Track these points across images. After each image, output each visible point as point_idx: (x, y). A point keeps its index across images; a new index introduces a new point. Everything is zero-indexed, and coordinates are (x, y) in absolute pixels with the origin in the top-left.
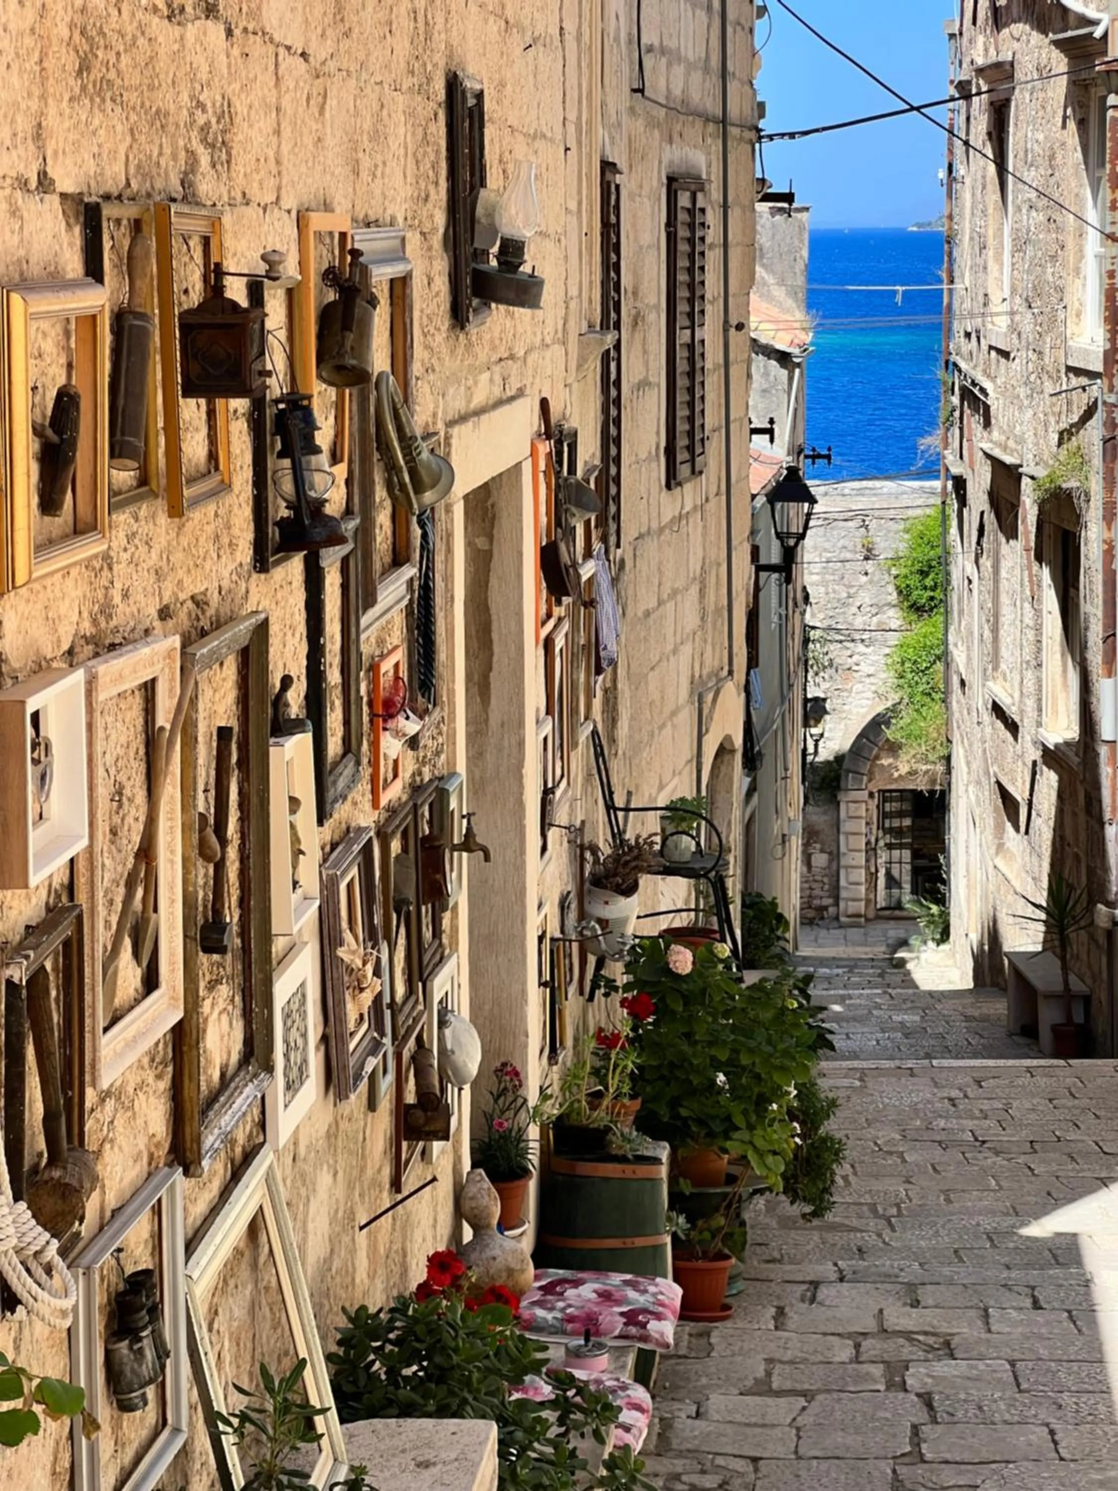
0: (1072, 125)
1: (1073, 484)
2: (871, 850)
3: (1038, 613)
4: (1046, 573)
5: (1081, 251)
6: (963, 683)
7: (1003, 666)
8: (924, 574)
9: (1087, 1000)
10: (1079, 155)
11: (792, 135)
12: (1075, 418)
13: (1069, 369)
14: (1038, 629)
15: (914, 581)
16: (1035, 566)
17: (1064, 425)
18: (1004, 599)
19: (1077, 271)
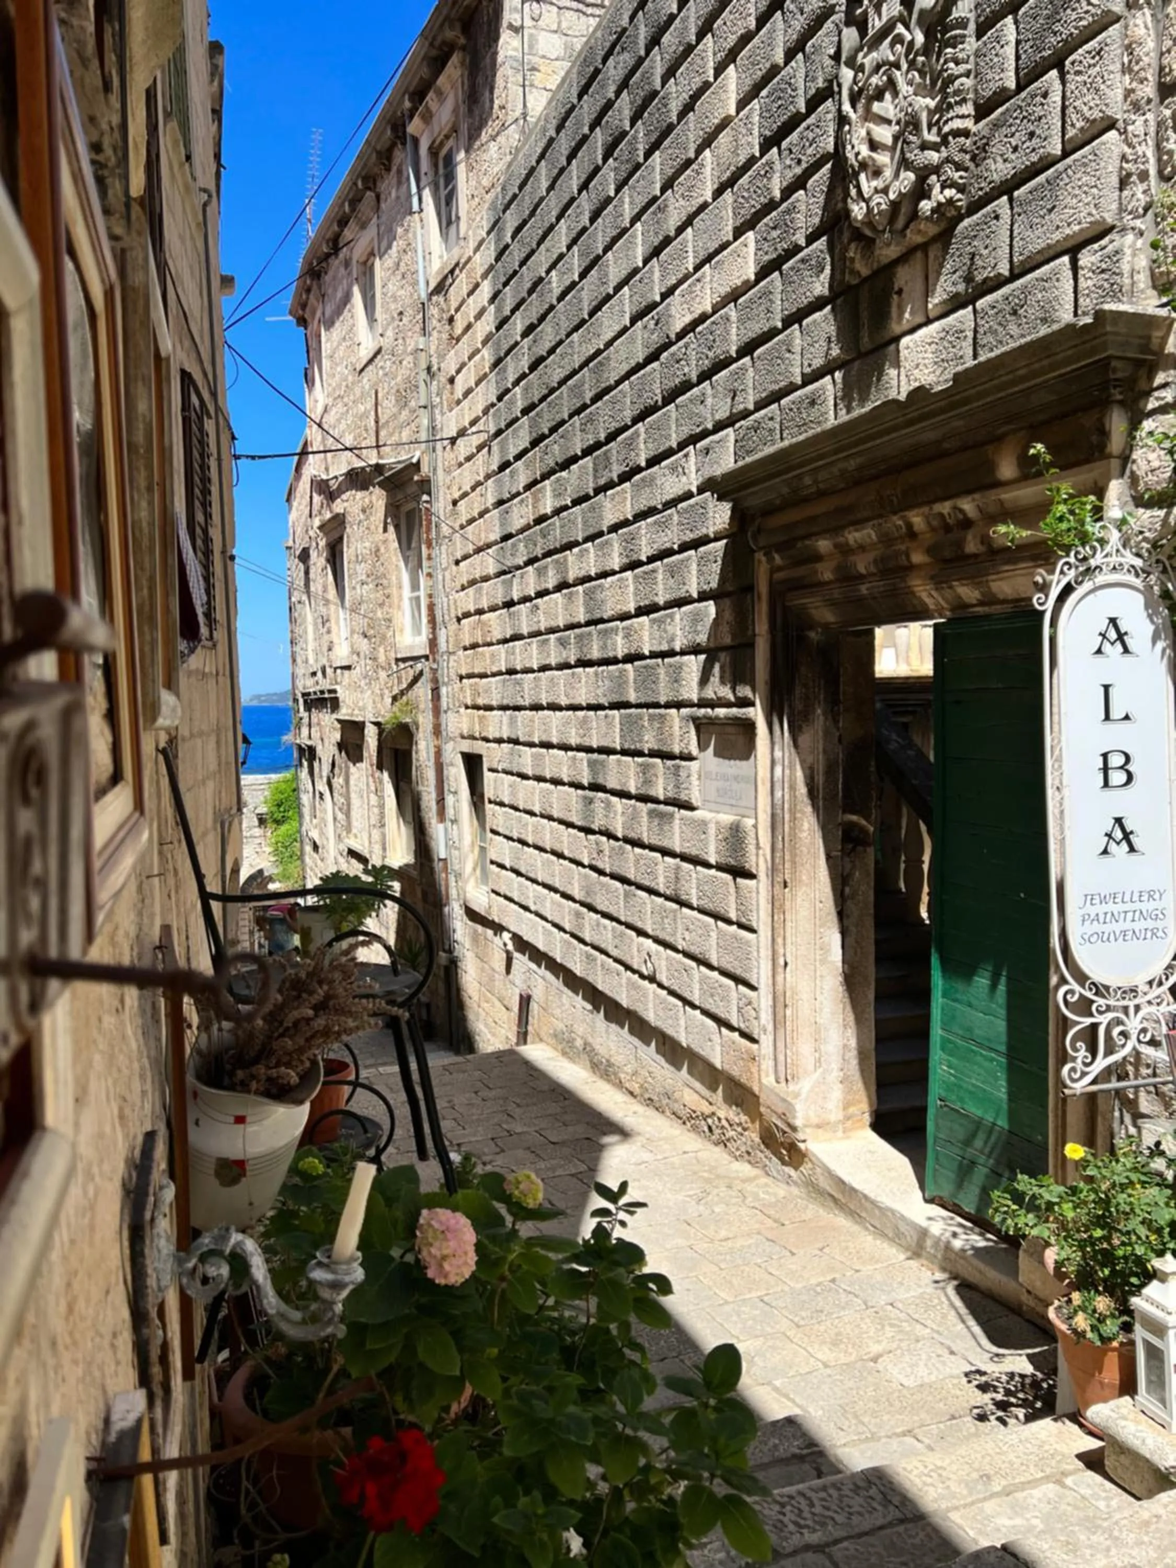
0: (391, 529)
1: (408, 720)
2: (251, 933)
3: (381, 798)
4: (386, 775)
5: (400, 598)
6: (316, 847)
7: (354, 831)
8: (279, 806)
9: (428, 1006)
10: (396, 544)
11: (253, 458)
12: (404, 686)
13: (397, 660)
14: (382, 806)
15: (274, 809)
16: (378, 774)
17: (396, 691)
18: (353, 796)
19: (399, 607)
